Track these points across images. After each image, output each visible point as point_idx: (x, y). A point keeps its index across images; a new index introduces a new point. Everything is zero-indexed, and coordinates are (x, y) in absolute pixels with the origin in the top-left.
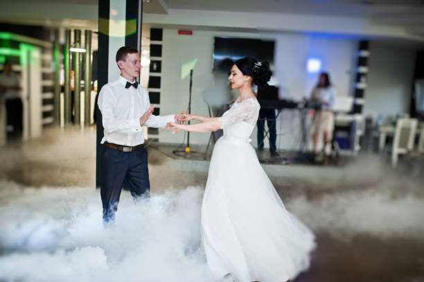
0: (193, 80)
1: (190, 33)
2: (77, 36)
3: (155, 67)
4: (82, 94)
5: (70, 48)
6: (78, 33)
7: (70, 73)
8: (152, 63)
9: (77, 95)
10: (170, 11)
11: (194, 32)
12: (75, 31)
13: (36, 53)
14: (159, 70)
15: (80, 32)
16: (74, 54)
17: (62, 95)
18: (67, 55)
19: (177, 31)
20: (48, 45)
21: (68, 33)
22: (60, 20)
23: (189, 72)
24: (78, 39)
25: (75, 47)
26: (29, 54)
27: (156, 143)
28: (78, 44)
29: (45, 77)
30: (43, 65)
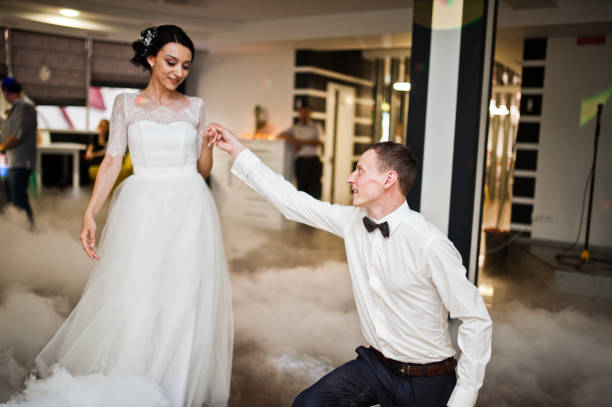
0: (602, 123)
1: (601, 40)
3: (530, 105)
8: (525, 98)
12: (407, 62)
14: (537, 111)
18: (393, 96)
19: (575, 40)
20: (369, 84)
21: (395, 64)
22: (378, 38)
23: (596, 110)
26: (337, 94)
27: (525, 240)
29: (358, 130)
30: (357, 114)
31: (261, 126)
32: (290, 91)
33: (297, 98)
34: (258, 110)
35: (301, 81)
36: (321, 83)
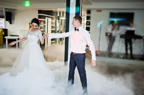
2: (63, 14)
3: (88, 23)
5: (60, 18)
6: (63, 12)
7: (60, 26)
8: (87, 22)
12: (62, 12)
13: (50, 20)
14: (89, 25)
15: (64, 12)
16: (62, 20)
18: (60, 20)
19: (96, 11)
20: (55, 17)
21: (60, 13)
22: (57, 9)
25: (62, 17)
26: (48, 19)
27: (88, 50)
28: (63, 16)
29: (52, 27)
30: (52, 24)
36: (44, 17)
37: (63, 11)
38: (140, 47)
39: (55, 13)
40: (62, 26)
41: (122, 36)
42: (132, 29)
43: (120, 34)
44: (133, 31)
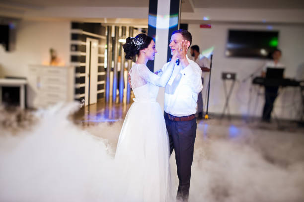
0: (212, 62)
1: (210, 27)
2: (124, 31)
4: (126, 73)
5: (118, 39)
6: (124, 28)
9: (122, 74)
10: (195, 10)
11: (212, 26)
12: (122, 28)
13: (95, 44)
15: (125, 28)
16: (121, 44)
17: (112, 73)
18: (116, 45)
19: (199, 25)
20: (104, 38)
21: (117, 29)
22: (114, 19)
24: (124, 34)
25: (122, 39)
26: (91, 43)
28: (124, 37)
29: (100, 60)
30: (100, 52)
31: (53, 59)
32: (69, 42)
33: (72, 45)
34: (52, 51)
35: (74, 37)
36: (84, 38)
37: (124, 26)
38: (294, 104)
39: (107, 28)
40: (121, 58)
41: (258, 81)
42: (279, 65)
43: (252, 76)
44: (281, 71)
